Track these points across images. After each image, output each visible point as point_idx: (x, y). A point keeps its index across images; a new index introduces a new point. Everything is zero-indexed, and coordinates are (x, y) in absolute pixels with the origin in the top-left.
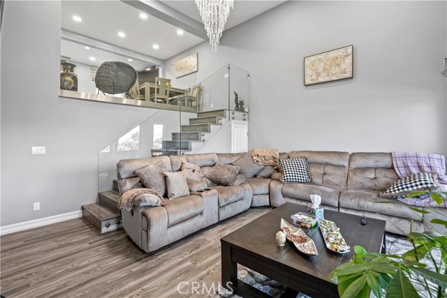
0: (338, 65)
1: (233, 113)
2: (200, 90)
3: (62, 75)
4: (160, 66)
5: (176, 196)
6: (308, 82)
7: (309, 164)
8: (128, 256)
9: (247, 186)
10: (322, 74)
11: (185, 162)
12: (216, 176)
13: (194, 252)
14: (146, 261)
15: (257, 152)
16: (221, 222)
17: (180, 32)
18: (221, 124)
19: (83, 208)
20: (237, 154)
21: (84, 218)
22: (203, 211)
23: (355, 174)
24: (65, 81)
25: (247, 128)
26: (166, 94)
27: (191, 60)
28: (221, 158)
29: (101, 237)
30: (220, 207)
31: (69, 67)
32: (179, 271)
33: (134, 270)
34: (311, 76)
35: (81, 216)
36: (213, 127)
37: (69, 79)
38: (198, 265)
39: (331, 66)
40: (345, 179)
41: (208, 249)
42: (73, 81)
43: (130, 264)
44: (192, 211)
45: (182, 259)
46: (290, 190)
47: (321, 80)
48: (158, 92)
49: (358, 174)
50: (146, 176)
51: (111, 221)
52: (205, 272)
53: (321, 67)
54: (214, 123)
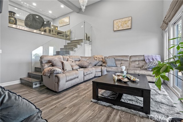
0: (126, 23)
1: (86, 41)
2: (71, 32)
3: (9, 17)
4: (52, 21)
5: (67, 70)
6: (115, 30)
7: (116, 60)
8: (49, 94)
9: (93, 68)
10: (120, 27)
11: (69, 58)
12: (81, 64)
13: (77, 91)
14: (58, 95)
15: (96, 56)
16: (85, 82)
17: (62, 6)
18: (81, 45)
19: (21, 79)
20: (88, 57)
21: (21, 83)
22: (78, 76)
23: (132, 63)
24: (11, 20)
25: (91, 48)
26: (56, 33)
27: (66, 20)
28: (82, 58)
29: (33, 89)
30: (84, 75)
31: (13, 14)
32: (73, 97)
33: (54, 98)
34: (116, 27)
35: (20, 83)
36: (78, 46)
37: (13, 19)
38: (80, 94)
39: (123, 24)
40: (128, 65)
41: (82, 90)
42: (15, 20)
43: (51, 96)
44: (75, 76)
45: (73, 93)
46: (109, 69)
47: (120, 29)
48: (52, 32)
49: (133, 63)
50: (54, 62)
51: (37, 83)
52: (84, 96)
53: (120, 24)
54: (79, 44)
